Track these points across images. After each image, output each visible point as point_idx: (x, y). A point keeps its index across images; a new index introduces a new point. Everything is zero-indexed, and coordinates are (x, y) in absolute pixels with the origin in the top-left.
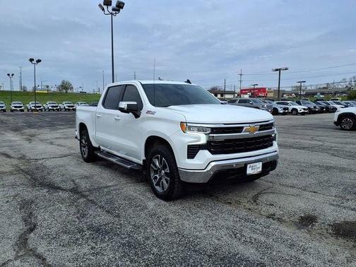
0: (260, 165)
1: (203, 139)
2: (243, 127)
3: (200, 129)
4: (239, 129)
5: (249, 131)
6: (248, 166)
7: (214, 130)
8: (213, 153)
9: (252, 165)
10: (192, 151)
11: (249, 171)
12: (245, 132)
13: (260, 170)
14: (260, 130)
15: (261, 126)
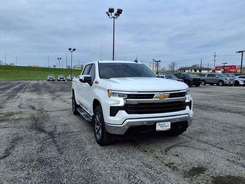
0: (169, 124)
1: (121, 102)
2: (154, 95)
3: (120, 95)
4: (151, 96)
5: (160, 98)
6: (157, 124)
7: (130, 96)
8: (128, 113)
9: (161, 123)
10: (114, 111)
11: (158, 128)
12: (155, 98)
13: (169, 127)
14: (170, 97)
15: (171, 94)
